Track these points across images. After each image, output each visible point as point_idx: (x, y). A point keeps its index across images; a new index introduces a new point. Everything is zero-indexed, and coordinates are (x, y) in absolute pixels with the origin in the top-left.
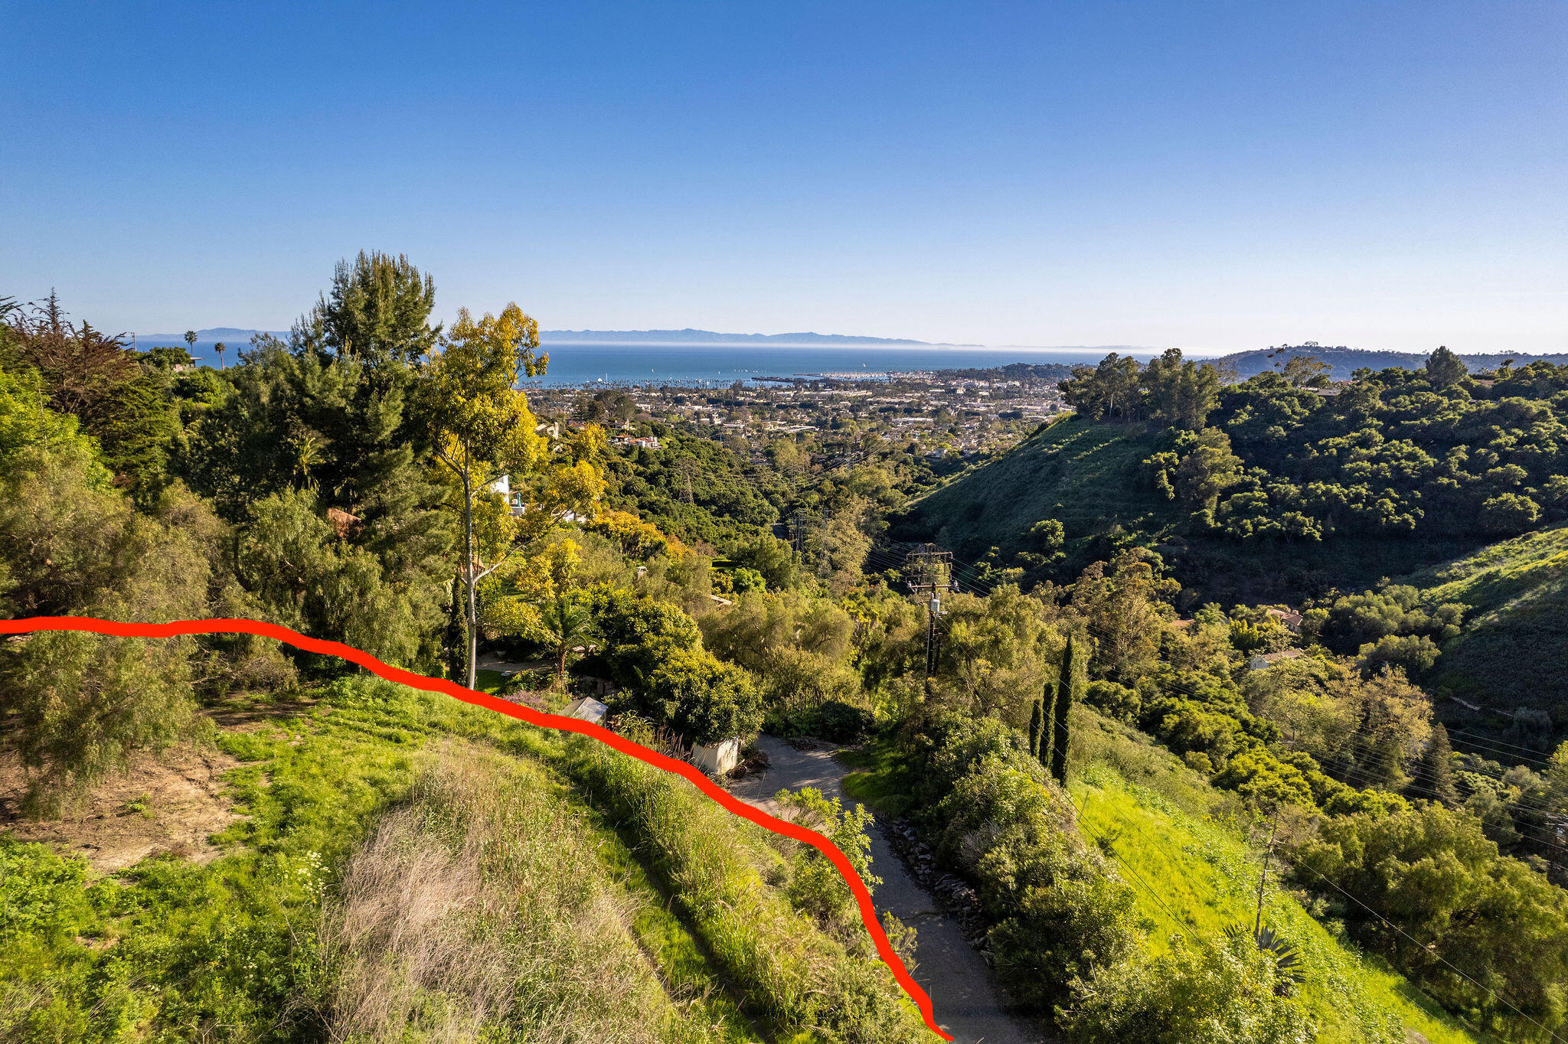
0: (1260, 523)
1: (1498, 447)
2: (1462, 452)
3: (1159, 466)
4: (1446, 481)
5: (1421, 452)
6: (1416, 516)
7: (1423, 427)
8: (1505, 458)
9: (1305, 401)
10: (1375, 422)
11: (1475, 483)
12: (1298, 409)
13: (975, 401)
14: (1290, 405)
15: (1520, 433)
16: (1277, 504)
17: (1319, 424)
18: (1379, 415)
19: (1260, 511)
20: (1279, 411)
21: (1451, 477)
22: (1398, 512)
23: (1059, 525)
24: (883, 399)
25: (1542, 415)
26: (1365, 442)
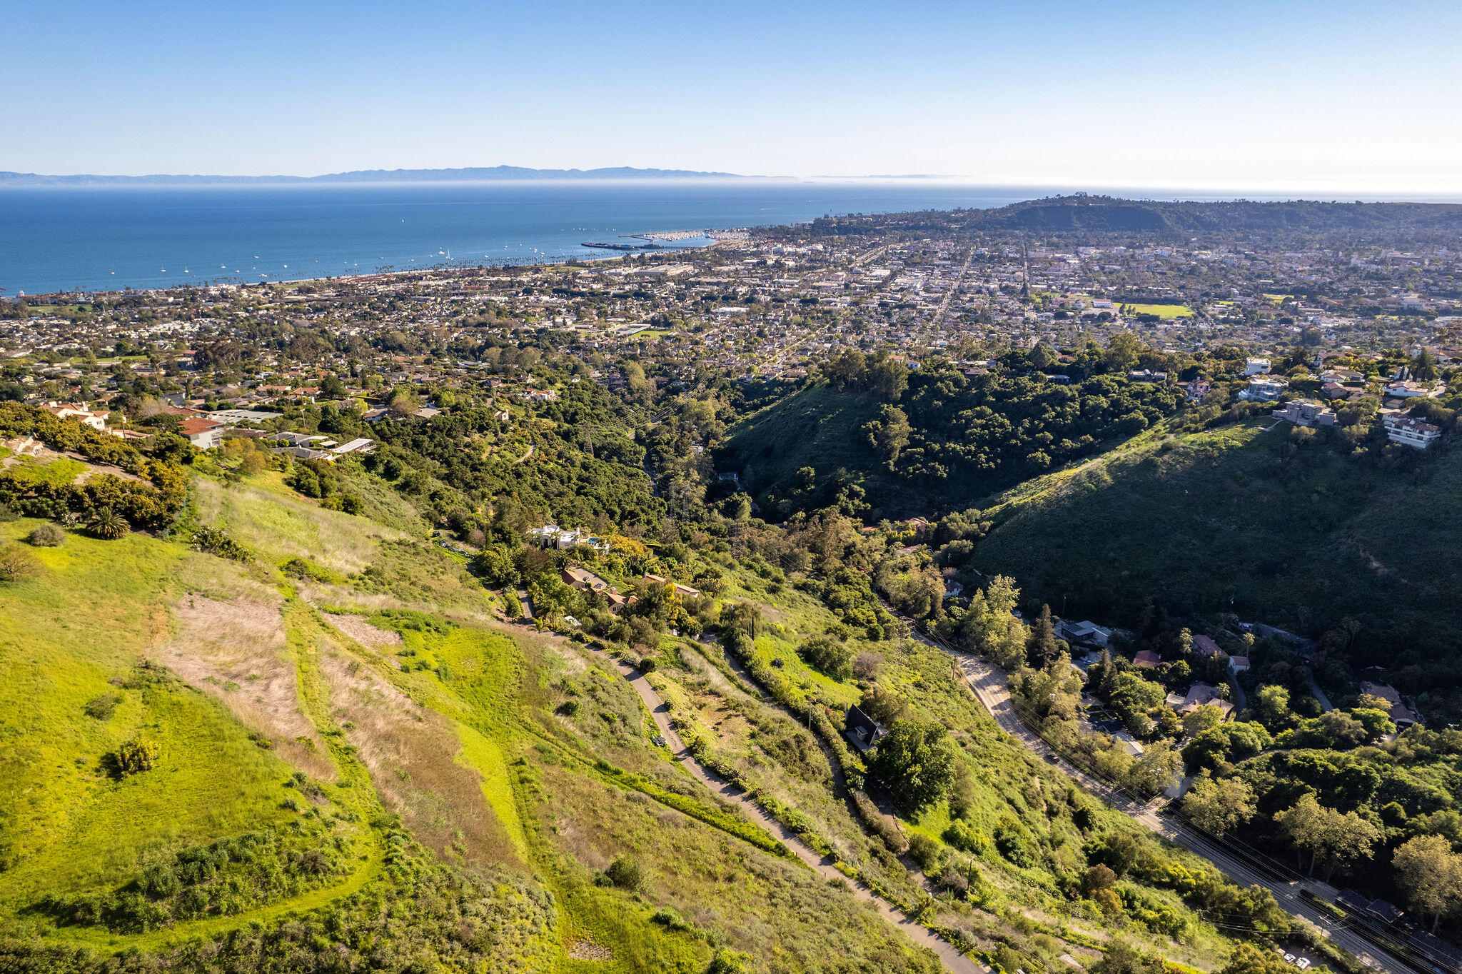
0: (918, 469)
1: (1045, 420)
2: (1026, 422)
3: (870, 431)
4: (1013, 441)
5: (1007, 422)
6: (996, 464)
7: (1014, 404)
8: (1046, 428)
9: (957, 382)
10: (991, 399)
11: (1029, 442)
12: (953, 388)
13: (782, 277)
14: (947, 386)
15: (1059, 409)
16: (930, 455)
17: (963, 400)
18: (995, 393)
19: (918, 461)
20: (940, 390)
21: (1017, 438)
22: (988, 461)
23: (812, 471)
24: (702, 279)
25: (1072, 399)
26: (980, 415)
